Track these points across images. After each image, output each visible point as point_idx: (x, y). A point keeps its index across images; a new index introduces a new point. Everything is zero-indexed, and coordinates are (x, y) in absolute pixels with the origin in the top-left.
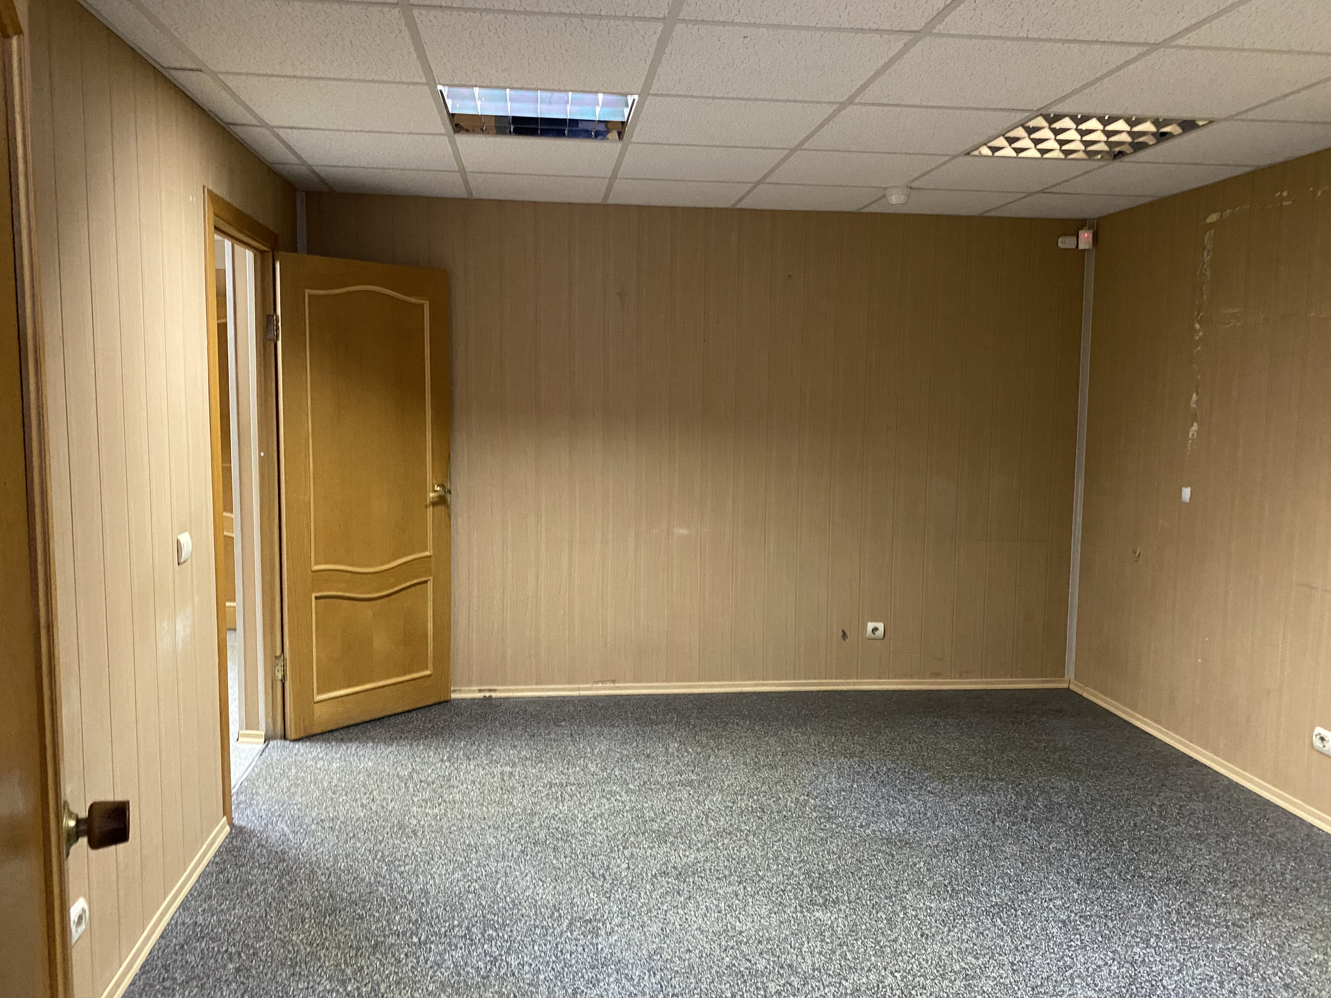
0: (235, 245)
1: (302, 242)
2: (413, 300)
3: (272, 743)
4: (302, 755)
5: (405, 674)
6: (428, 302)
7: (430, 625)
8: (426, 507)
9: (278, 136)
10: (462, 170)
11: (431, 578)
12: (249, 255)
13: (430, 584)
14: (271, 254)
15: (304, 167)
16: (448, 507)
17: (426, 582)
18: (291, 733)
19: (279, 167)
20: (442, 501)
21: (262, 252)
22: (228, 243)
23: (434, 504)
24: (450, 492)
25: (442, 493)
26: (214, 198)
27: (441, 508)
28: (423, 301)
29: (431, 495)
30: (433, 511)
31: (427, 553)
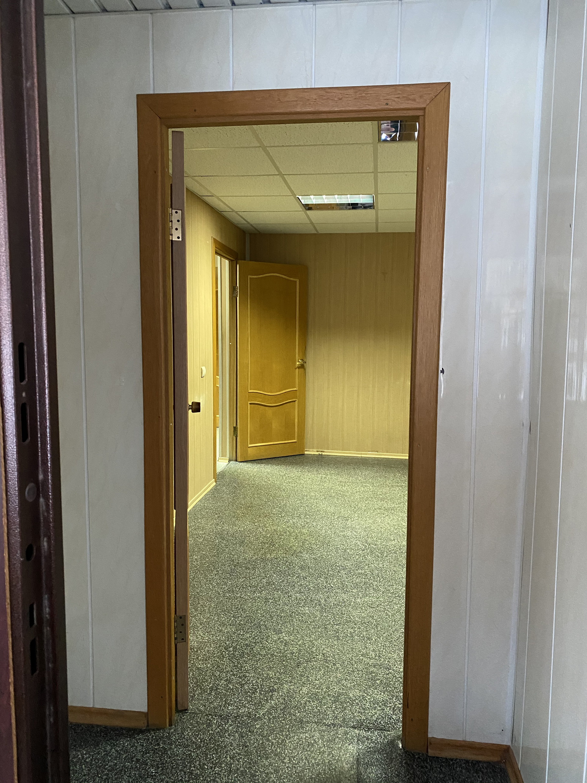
0: (222, 258)
1: (248, 256)
2: (292, 279)
3: (231, 462)
4: (243, 466)
5: (285, 440)
6: (298, 280)
7: (296, 420)
8: (295, 369)
9: (239, 215)
10: (312, 223)
11: (297, 400)
12: (227, 262)
13: (297, 402)
14: (235, 261)
15: (249, 225)
16: (305, 369)
17: (295, 401)
18: (239, 459)
19: (239, 226)
20: (302, 367)
21: (232, 260)
22: (219, 257)
23: (299, 368)
24: (306, 363)
25: (302, 363)
26: (215, 241)
27: (302, 370)
28: (297, 280)
29: (298, 363)
30: (298, 371)
31: (295, 389)
